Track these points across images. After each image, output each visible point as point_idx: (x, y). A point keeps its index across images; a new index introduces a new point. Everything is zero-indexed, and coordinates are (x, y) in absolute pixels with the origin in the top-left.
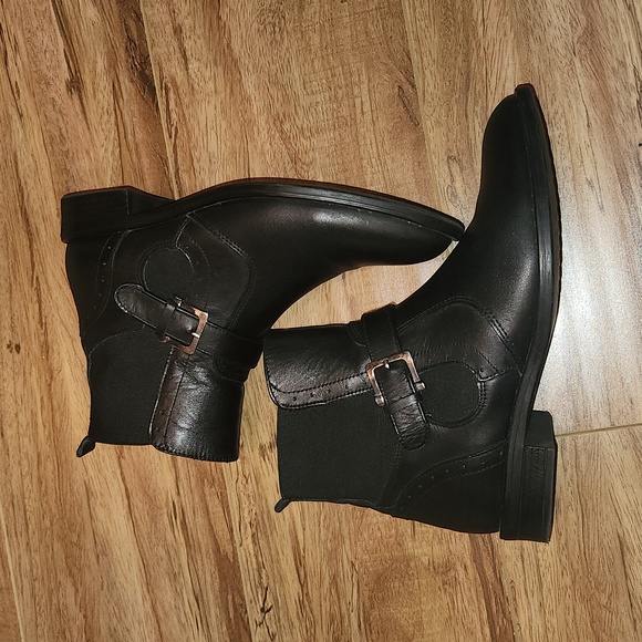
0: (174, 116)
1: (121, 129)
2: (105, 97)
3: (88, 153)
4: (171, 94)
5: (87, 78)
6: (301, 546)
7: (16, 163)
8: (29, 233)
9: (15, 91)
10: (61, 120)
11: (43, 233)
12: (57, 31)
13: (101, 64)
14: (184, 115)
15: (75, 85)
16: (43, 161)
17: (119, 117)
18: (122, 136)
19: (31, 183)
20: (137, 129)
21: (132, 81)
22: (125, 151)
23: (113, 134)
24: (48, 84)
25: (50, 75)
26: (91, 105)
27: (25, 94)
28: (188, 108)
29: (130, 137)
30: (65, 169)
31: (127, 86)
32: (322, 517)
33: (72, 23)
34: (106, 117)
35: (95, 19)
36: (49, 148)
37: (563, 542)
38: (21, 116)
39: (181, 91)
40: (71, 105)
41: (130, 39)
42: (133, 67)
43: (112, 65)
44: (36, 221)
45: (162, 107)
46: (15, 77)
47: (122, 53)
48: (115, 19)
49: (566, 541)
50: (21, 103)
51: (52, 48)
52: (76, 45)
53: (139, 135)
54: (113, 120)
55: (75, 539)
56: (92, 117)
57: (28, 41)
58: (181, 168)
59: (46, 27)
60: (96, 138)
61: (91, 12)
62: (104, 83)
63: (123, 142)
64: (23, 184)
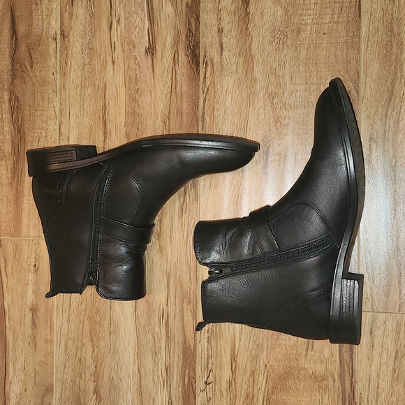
0: (208, 81)
1: (174, 82)
2: (168, 61)
3: (151, 92)
4: (209, 68)
5: (159, 48)
6: (237, 350)
7: (105, 90)
8: (105, 133)
9: (113, 47)
10: (138, 69)
11: (114, 135)
12: (147, 18)
13: (169, 41)
14: (214, 82)
15: (151, 50)
16: (122, 91)
17: (174, 75)
18: (174, 86)
19: (112, 103)
20: (184, 85)
21: (186, 55)
22: (173, 94)
23: (168, 85)
24: (134, 47)
25: (136, 42)
26: (158, 65)
27: (119, 49)
28: (217, 78)
29: (178, 88)
30: (135, 99)
31: (183, 58)
32: (253, 335)
33: (156, 14)
34: (166, 73)
35: (171, 15)
36: (127, 85)
37: (396, 375)
38: (114, 62)
39: (215, 67)
40: (145, 62)
41: (190, 30)
42: (189, 47)
43: (176, 44)
44: (110, 126)
45: (202, 74)
46: (114, 39)
47: (183, 38)
48: (183, 16)
49: (398, 375)
50: (115, 55)
51: (141, 25)
52: (156, 27)
53: (184, 88)
54: (170, 76)
55: (98, 319)
56: (158, 72)
57: (126, 18)
58: (206, 113)
59: (140, 12)
60: (157, 84)
61: (169, 9)
62: (169, 53)
63: (174, 90)
64: (107, 103)
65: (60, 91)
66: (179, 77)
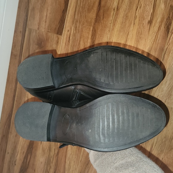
0: (171, 40)
2: (156, 29)
3: (146, 40)
5: (154, 22)
6: (153, 149)
7: (128, 34)
9: (135, 18)
10: (143, 29)
12: (152, 8)
13: (159, 20)
15: (150, 22)
16: (134, 37)
17: (157, 35)
18: (156, 39)
19: (129, 40)
21: (164, 27)
22: (155, 43)
23: (154, 38)
24: (144, 19)
25: (145, 17)
26: (152, 29)
27: (137, 19)
29: (157, 41)
30: (139, 41)
32: (161, 146)
33: (157, 7)
34: (154, 33)
35: (163, 9)
36: (137, 34)
38: (134, 24)
40: (147, 27)
41: (169, 17)
42: (166, 24)
43: (161, 22)
45: (169, 37)
46: (137, 14)
47: (165, 20)
48: (168, 10)
50: (136, 21)
51: (149, 11)
52: (155, 13)
53: (160, 41)
54: (155, 35)
56: (151, 32)
57: (144, 7)
58: (166, 54)
59: (150, 5)
60: (149, 37)
61: (162, 6)
62: (157, 25)
63: (155, 41)
64: (127, 40)
65: (111, 31)
66: (159, 36)
